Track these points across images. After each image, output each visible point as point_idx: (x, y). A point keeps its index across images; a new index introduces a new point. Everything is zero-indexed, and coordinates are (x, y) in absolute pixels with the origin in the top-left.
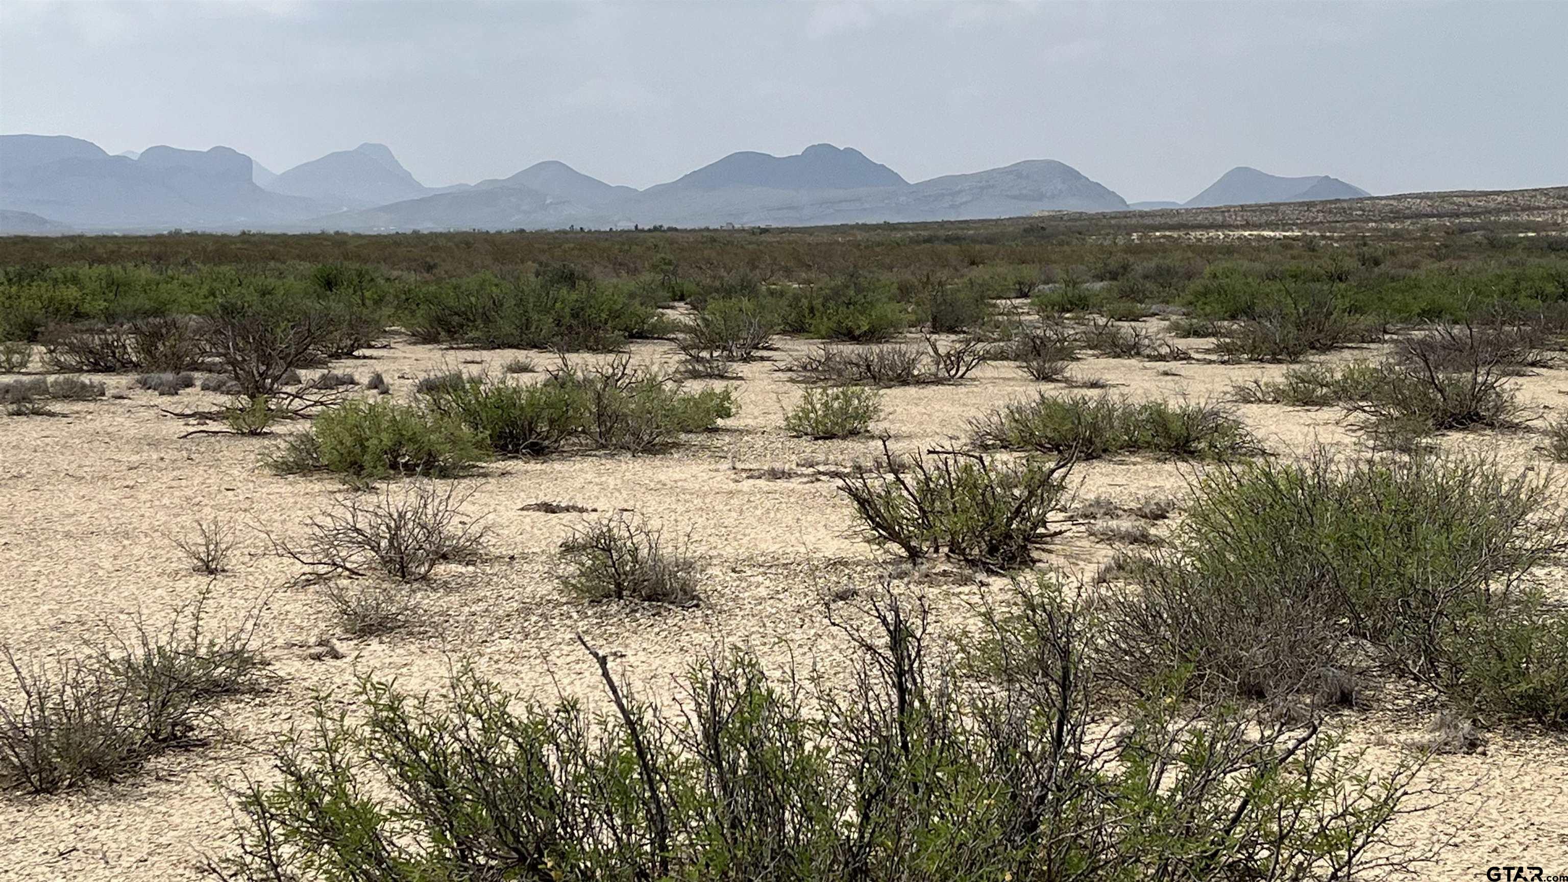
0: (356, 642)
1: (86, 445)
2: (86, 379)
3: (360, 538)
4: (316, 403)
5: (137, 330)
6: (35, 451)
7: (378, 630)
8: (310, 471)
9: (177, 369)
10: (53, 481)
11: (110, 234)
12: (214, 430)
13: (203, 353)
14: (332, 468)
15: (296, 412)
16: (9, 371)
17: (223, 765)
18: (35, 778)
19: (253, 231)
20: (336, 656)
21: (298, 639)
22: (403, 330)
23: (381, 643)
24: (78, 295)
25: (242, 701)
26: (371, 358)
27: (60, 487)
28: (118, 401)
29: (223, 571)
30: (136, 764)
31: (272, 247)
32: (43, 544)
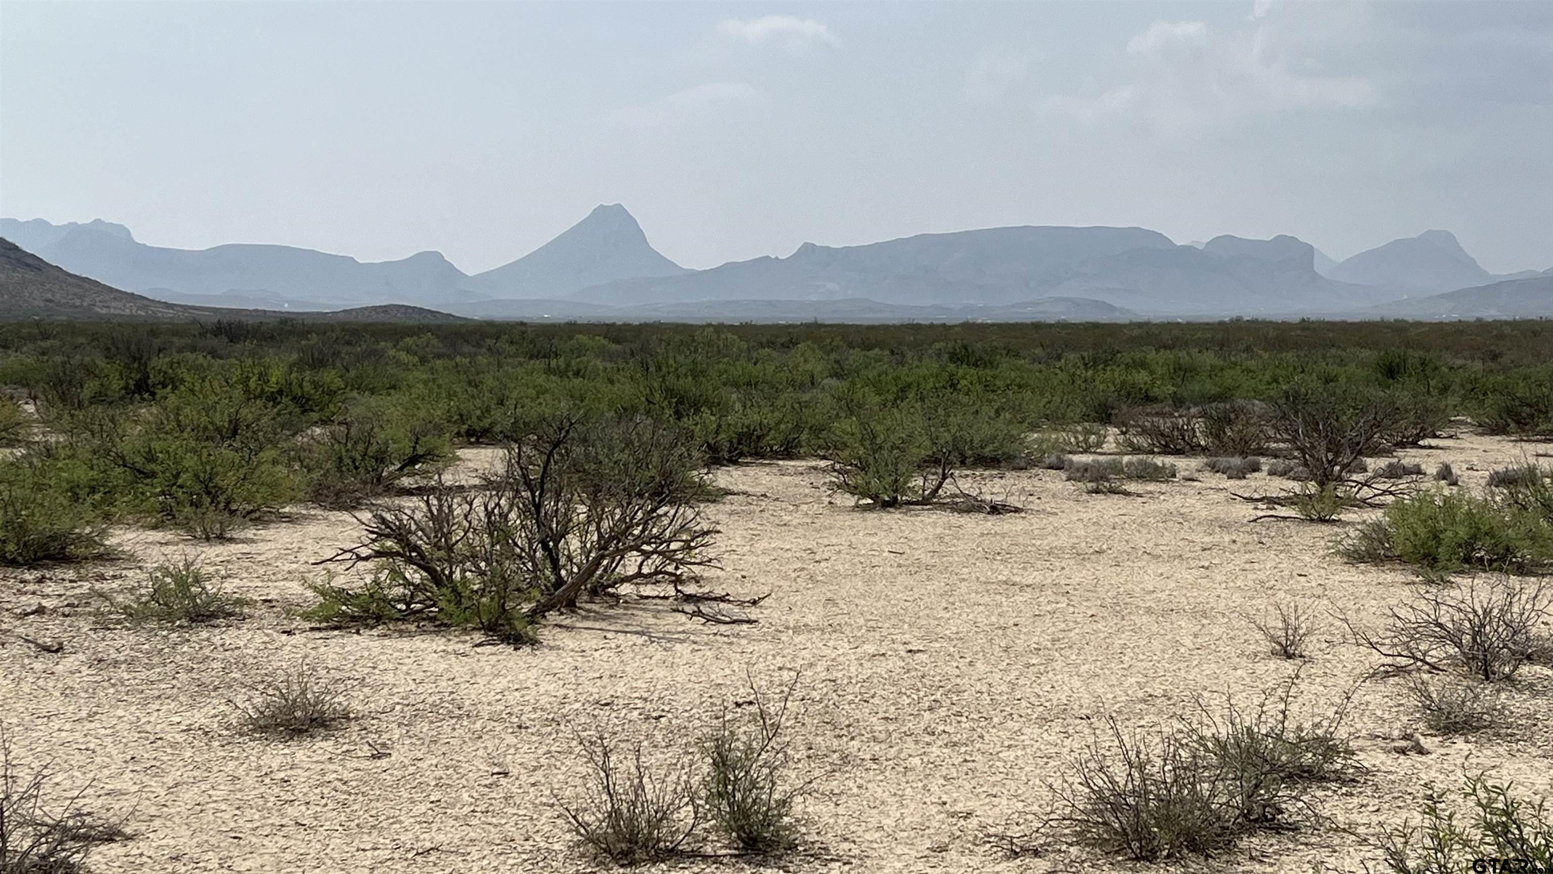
0: (1440, 739)
1: (1160, 525)
2: (1159, 460)
3: (1443, 633)
4: (1384, 492)
5: (1204, 415)
6: (1114, 528)
7: (1463, 728)
8: (1382, 561)
9: (1243, 454)
10: (1132, 558)
11: (1174, 321)
12: (1282, 514)
13: (1268, 439)
14: (1405, 558)
15: (1364, 501)
16: (1085, 451)
17: (1314, 852)
18: (1135, 845)
19: (1313, 318)
20: (1421, 751)
21: (1379, 731)
22: (1469, 420)
23: (1467, 742)
24: (1148, 379)
25: (1329, 789)
26: (1437, 448)
27: (1139, 564)
28: (1189, 483)
29: (1301, 656)
30: (1230, 841)
31: (1331, 335)
32: (1127, 618)
